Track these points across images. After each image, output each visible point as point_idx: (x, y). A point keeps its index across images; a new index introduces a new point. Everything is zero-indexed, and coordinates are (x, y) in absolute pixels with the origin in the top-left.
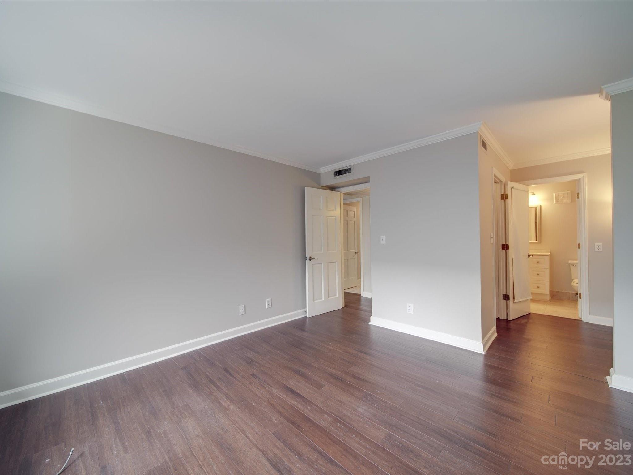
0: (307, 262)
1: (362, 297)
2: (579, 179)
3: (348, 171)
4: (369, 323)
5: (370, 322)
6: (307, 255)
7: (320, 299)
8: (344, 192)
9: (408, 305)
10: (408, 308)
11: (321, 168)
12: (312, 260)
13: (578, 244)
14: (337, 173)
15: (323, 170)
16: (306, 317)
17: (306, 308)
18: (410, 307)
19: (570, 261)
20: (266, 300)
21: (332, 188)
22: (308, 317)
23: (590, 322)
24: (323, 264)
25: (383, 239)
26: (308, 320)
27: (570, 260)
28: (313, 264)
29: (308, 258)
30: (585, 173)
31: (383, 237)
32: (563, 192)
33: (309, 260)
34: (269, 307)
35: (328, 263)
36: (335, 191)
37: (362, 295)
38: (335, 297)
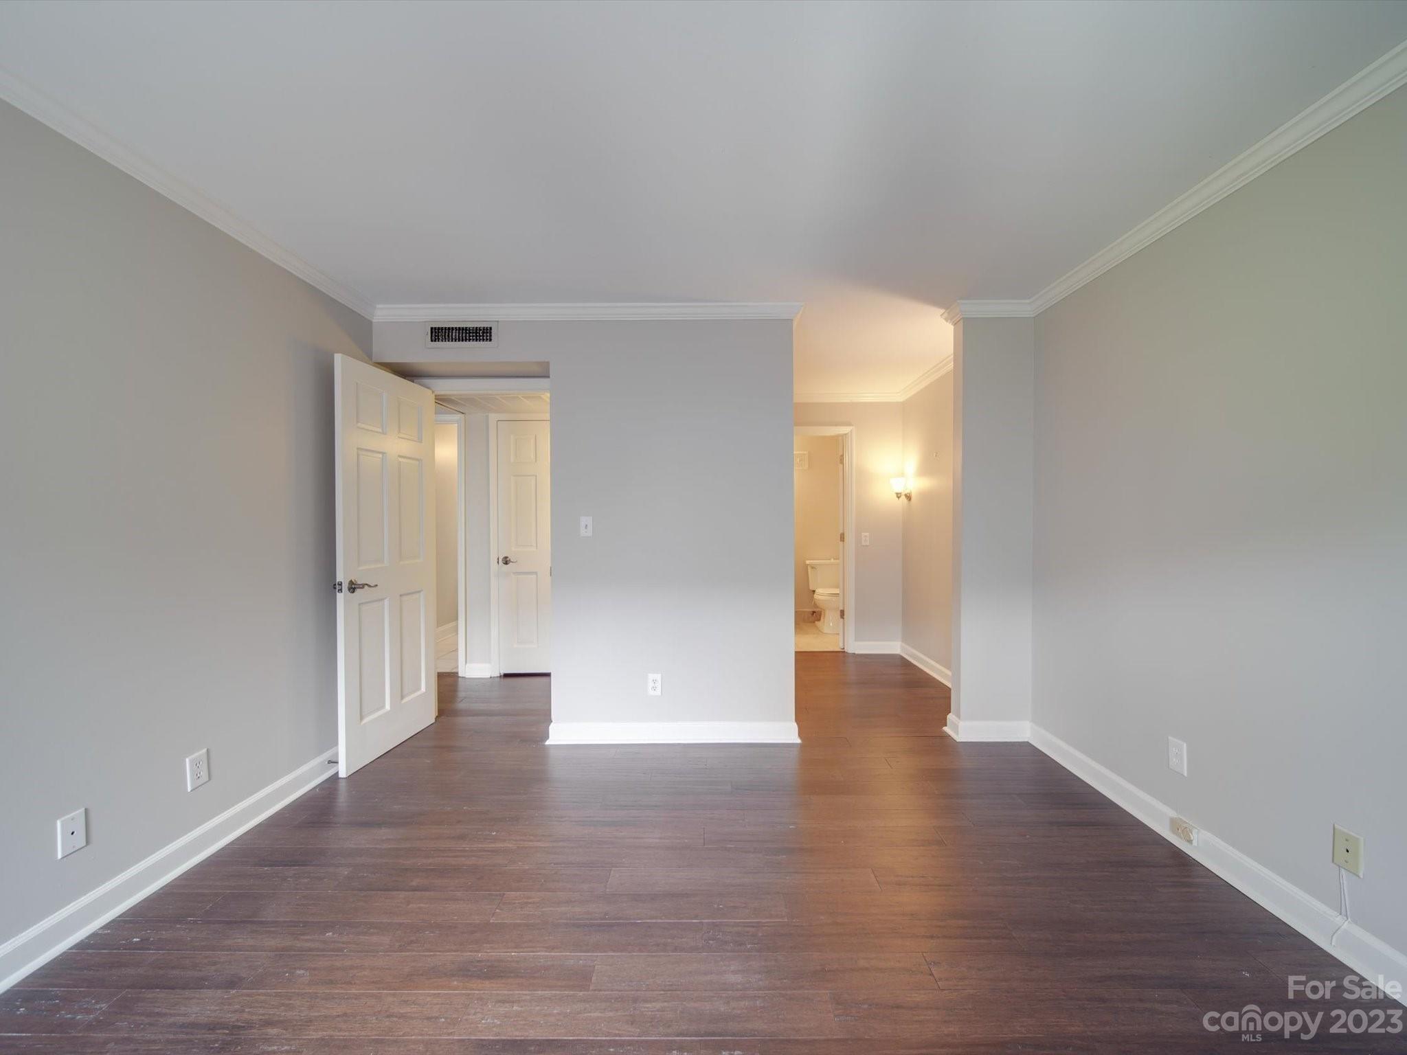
0: (340, 597)
1: (460, 679)
2: (846, 434)
3: (482, 334)
4: (547, 743)
5: (547, 737)
6: (340, 577)
7: (378, 709)
8: (439, 393)
9: (651, 676)
10: (651, 684)
11: (378, 306)
12: (358, 591)
13: (841, 535)
14: (439, 334)
15: (382, 314)
16: (335, 777)
17: (336, 743)
18: (654, 681)
19: (808, 562)
20: (187, 760)
21: (406, 373)
22: (343, 774)
23: (856, 653)
24: (386, 602)
25: (586, 526)
26: (342, 786)
27: (808, 560)
28: (360, 604)
29: (345, 587)
30: (853, 425)
31: (586, 520)
32: (800, 452)
33: (349, 590)
34: (200, 782)
35: (401, 596)
36: (413, 382)
37: (460, 675)
38: (418, 693)
